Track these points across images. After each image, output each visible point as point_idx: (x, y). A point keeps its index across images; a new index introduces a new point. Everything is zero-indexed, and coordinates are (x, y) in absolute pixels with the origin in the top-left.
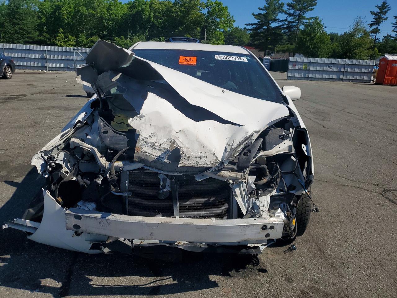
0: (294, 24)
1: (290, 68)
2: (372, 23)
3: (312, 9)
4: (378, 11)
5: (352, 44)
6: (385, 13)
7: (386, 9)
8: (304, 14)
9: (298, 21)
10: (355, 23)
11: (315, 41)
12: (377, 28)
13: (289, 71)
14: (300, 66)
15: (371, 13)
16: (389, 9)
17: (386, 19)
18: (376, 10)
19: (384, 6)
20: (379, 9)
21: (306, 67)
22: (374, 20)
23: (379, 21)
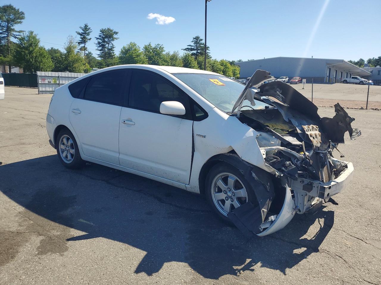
0: (3, 35)
1: (40, 83)
2: (80, 41)
3: (20, 22)
4: (83, 32)
5: (70, 59)
6: (88, 34)
7: (88, 31)
8: (12, 26)
9: (8, 33)
10: (69, 41)
11: (34, 55)
12: (84, 46)
13: (40, 85)
14: (50, 80)
15: (77, 33)
16: (91, 31)
17: (90, 39)
18: (81, 31)
19: (86, 28)
20: (83, 30)
21: (55, 81)
22: (81, 39)
23: (85, 41)
